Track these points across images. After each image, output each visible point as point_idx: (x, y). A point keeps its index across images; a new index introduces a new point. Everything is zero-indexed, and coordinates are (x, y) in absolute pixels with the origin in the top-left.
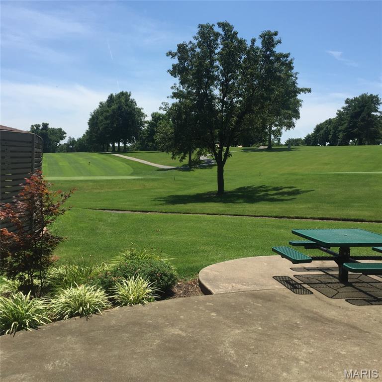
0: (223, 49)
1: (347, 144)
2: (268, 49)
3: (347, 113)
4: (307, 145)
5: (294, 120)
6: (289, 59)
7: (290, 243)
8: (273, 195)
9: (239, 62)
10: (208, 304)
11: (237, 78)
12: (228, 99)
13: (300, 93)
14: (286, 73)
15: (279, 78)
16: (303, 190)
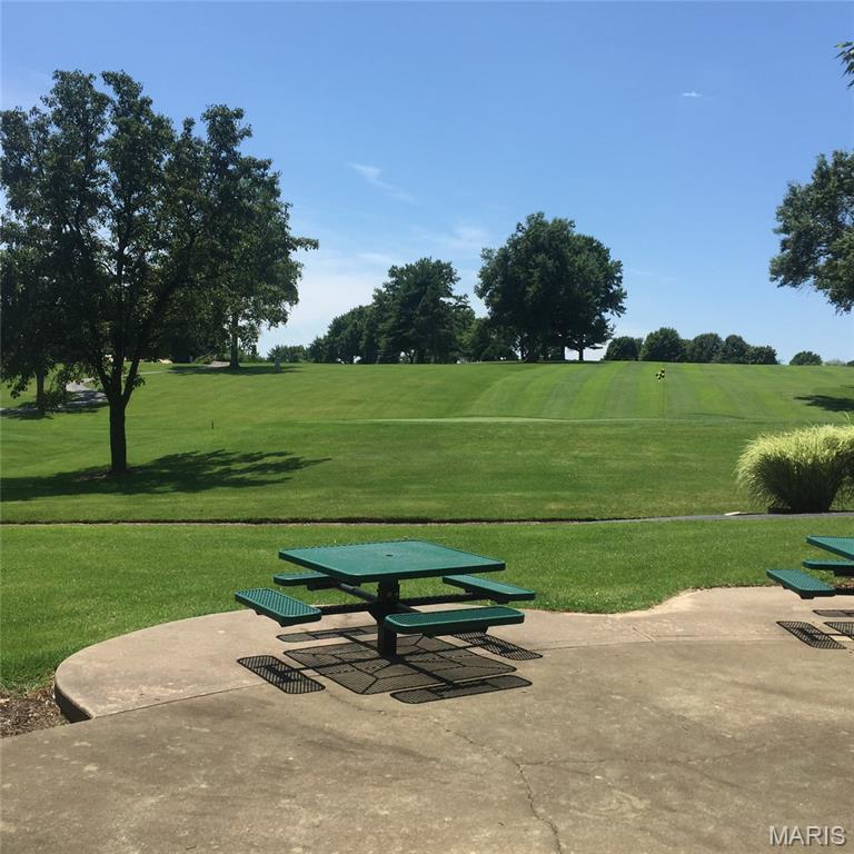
0: (116, 135)
1: (395, 360)
2: (222, 147)
3: (394, 295)
4: (317, 362)
5: (286, 305)
6: (270, 173)
7: (277, 581)
8: (242, 471)
9: (158, 167)
10: (77, 744)
11: (154, 203)
12: (134, 251)
13: (295, 249)
14: (264, 204)
15: (250, 213)
16: (308, 459)
